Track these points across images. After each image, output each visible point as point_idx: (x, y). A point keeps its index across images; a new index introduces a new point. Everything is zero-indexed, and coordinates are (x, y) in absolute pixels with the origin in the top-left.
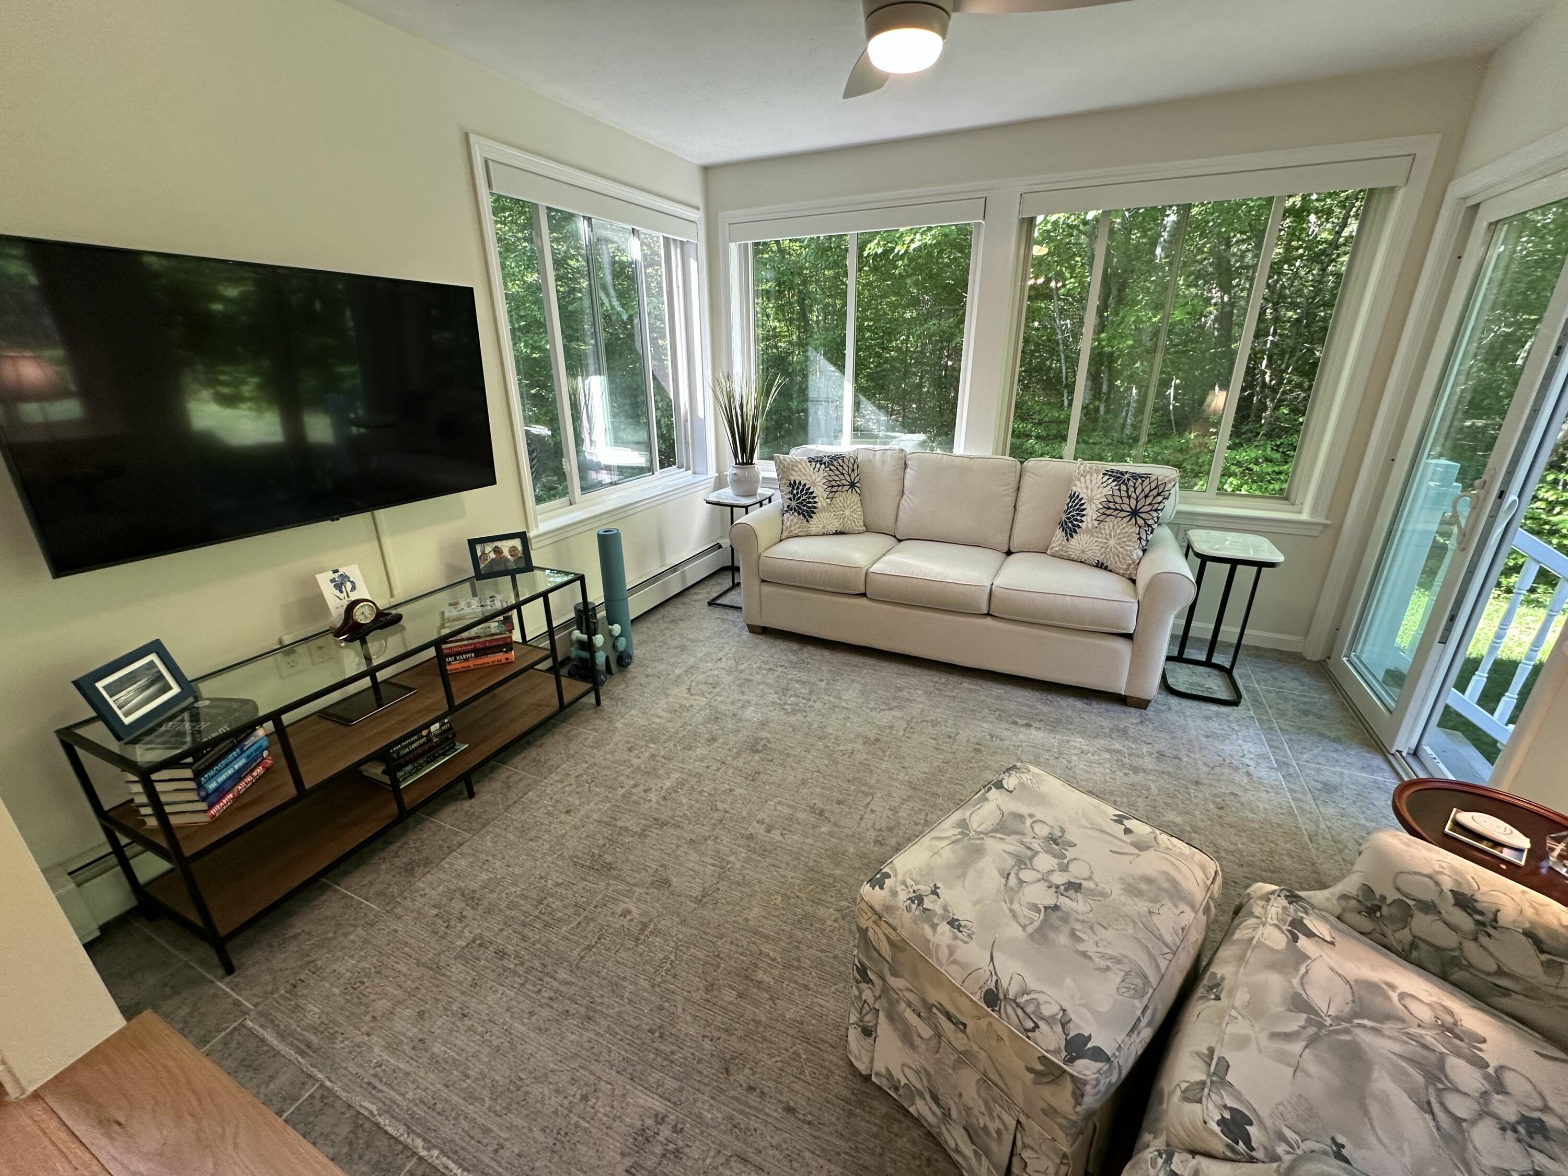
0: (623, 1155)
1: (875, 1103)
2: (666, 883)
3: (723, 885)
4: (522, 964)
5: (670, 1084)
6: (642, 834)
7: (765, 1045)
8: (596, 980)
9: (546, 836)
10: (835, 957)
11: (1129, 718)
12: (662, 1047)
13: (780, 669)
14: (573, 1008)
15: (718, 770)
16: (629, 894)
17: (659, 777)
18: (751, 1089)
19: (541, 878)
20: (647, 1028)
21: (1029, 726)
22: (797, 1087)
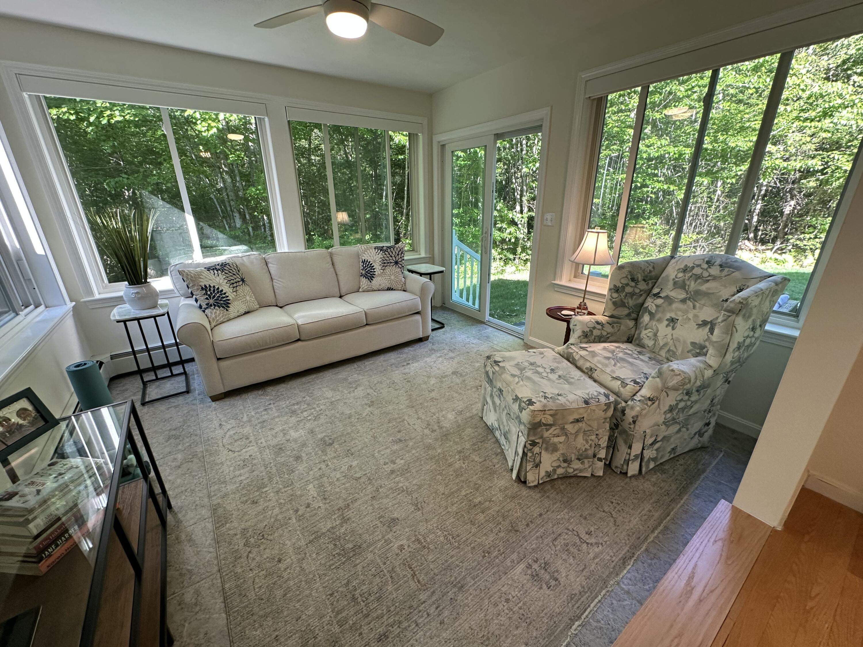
0: (541, 588)
1: (546, 488)
2: (394, 521)
3: (415, 495)
4: (400, 622)
5: (514, 556)
6: (345, 520)
7: (511, 512)
8: (439, 577)
9: (291, 583)
10: (481, 471)
11: (428, 345)
12: (494, 554)
13: (272, 406)
14: (451, 595)
15: (327, 465)
16: (388, 542)
17: (301, 496)
18: (528, 525)
19: (331, 595)
20: (481, 558)
21: (408, 364)
22: (532, 509)
